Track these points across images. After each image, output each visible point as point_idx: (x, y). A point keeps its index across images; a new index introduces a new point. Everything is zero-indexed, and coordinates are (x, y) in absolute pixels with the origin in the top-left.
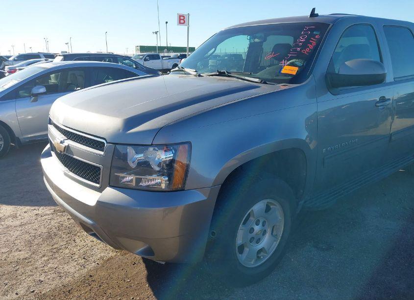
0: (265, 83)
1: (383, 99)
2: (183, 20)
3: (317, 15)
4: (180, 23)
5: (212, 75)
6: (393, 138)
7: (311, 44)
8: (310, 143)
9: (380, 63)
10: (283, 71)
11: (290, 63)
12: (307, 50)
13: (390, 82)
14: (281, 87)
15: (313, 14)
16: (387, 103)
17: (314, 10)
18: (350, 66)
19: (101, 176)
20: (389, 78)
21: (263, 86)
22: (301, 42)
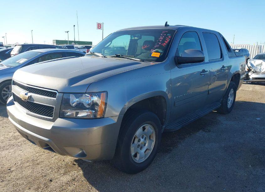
0: (143, 61)
1: (204, 71)
2: (100, 26)
3: (168, 25)
4: (98, 28)
5: (112, 57)
6: (210, 92)
7: (166, 40)
8: (168, 94)
9: (201, 51)
10: (152, 55)
11: (156, 51)
12: (165, 44)
13: (207, 62)
14: (152, 63)
15: (166, 25)
16: (207, 73)
17: (166, 23)
18: (187, 53)
19: (54, 112)
20: (206, 60)
21: (142, 63)
22: (161, 40)
